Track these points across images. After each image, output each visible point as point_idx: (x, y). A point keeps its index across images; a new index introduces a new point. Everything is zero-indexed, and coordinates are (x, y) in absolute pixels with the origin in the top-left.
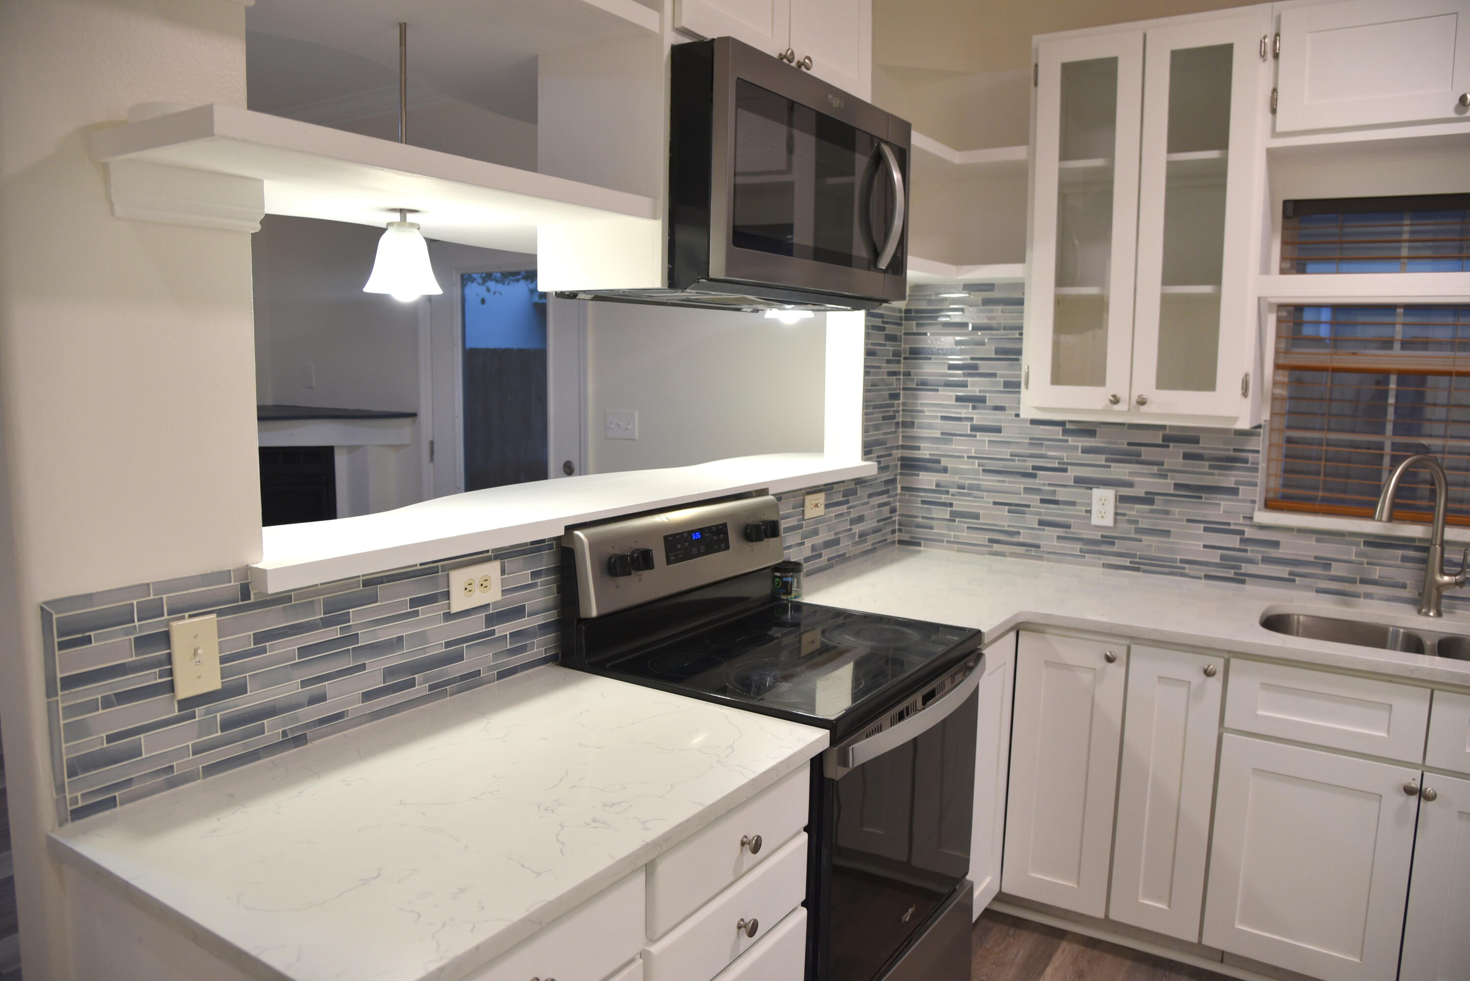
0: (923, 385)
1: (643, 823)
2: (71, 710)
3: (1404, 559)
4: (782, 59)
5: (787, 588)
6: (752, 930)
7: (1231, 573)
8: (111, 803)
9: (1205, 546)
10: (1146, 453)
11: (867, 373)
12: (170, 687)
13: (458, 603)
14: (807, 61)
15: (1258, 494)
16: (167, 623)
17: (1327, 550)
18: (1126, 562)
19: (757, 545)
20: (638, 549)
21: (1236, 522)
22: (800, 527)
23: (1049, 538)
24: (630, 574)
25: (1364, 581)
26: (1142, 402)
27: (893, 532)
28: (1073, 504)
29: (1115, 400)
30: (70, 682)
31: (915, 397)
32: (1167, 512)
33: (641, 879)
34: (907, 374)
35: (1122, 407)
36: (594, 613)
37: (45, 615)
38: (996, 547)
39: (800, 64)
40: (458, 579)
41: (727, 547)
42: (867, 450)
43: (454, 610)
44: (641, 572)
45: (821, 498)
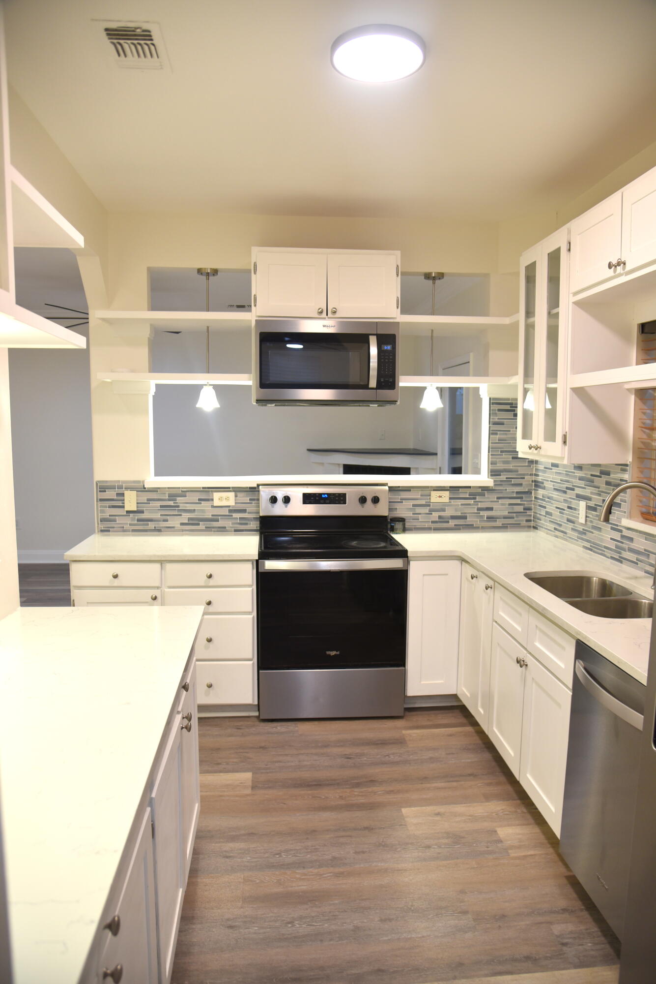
2: (101, 506)
8: (109, 531)
10: (596, 481)
11: (491, 434)
12: (123, 507)
13: (216, 503)
14: (334, 310)
15: (627, 508)
16: (124, 491)
17: (648, 545)
18: (588, 545)
19: (365, 505)
22: (427, 505)
23: (569, 529)
27: (530, 521)
28: (576, 509)
29: (531, 447)
30: (101, 500)
35: (534, 451)
37: (97, 484)
38: (557, 533)
40: (216, 496)
41: (344, 503)
43: (215, 505)
44: (287, 504)
45: (446, 493)
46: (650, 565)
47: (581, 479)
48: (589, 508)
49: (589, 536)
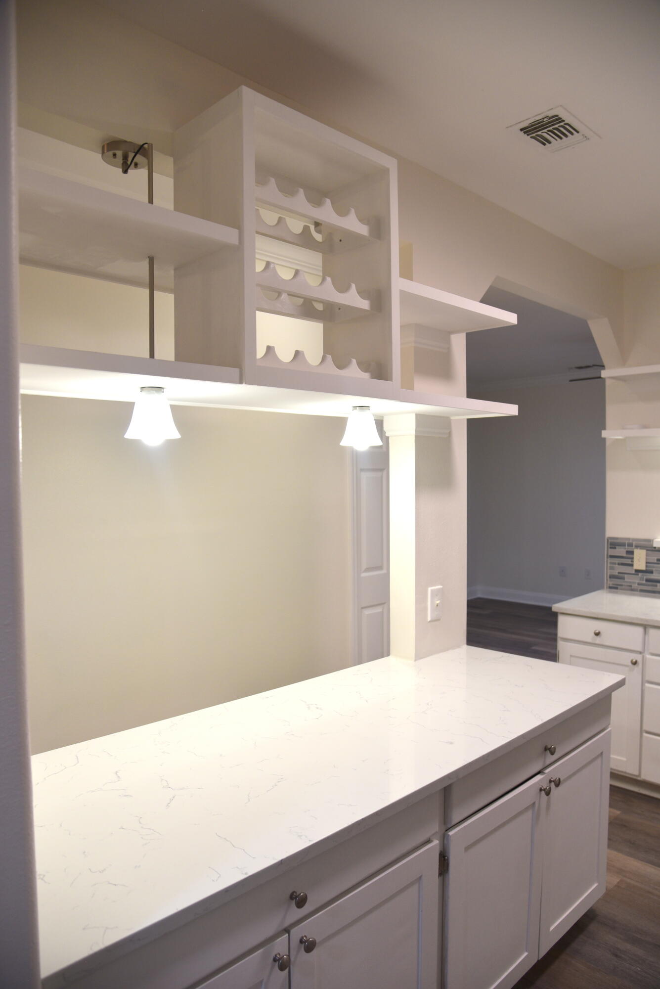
2: (611, 563)
8: (617, 588)
12: (632, 565)
16: (633, 549)
30: (612, 557)
37: (608, 540)
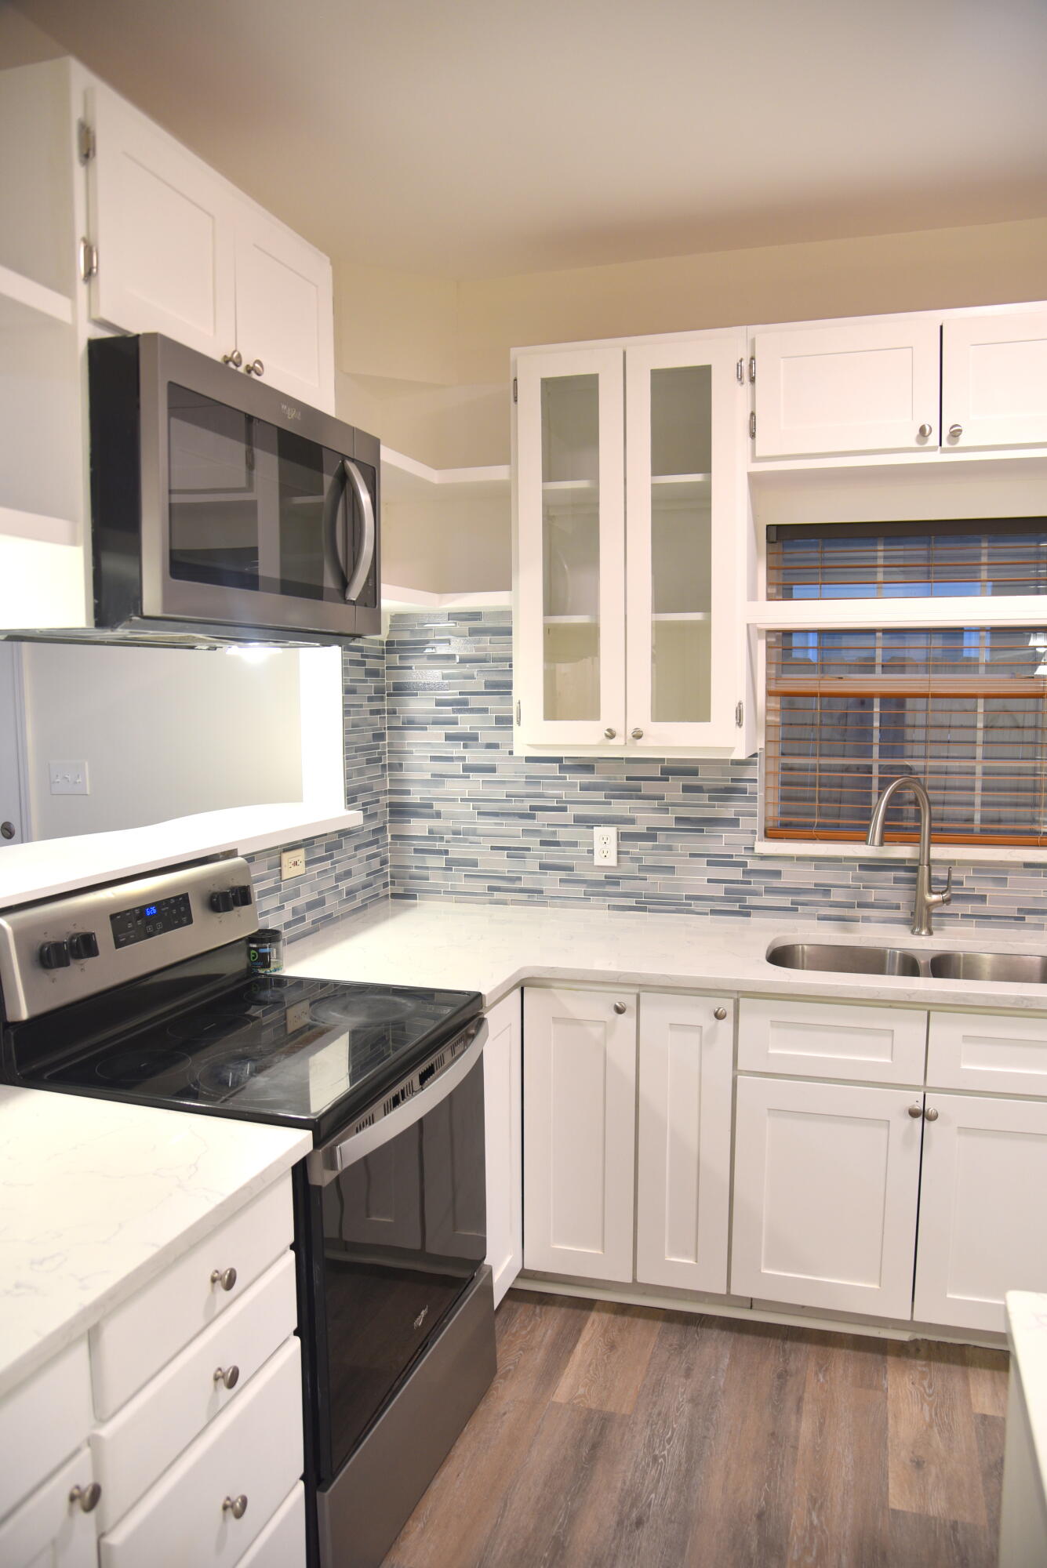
0: (410, 724)
1: (81, 1280)
3: (897, 880)
4: (227, 362)
5: (264, 960)
6: (232, 1380)
7: (736, 907)
9: (709, 881)
10: (647, 788)
11: (346, 713)
14: (257, 365)
15: (758, 824)
17: (826, 876)
18: (632, 902)
19: (225, 916)
20: (78, 934)
21: (739, 854)
22: (278, 889)
23: (551, 882)
24: (68, 964)
25: (861, 905)
26: (638, 736)
27: (385, 885)
28: (575, 844)
29: (611, 735)
31: (402, 737)
32: (670, 848)
33: (83, 1349)
34: (393, 712)
35: (618, 741)
36: (24, 1015)
38: (497, 895)
39: (249, 370)
41: (190, 921)
42: (351, 798)
44: (82, 961)
45: (300, 855)
46: (831, 906)
47: (584, 788)
48: (623, 837)
49: (625, 886)
